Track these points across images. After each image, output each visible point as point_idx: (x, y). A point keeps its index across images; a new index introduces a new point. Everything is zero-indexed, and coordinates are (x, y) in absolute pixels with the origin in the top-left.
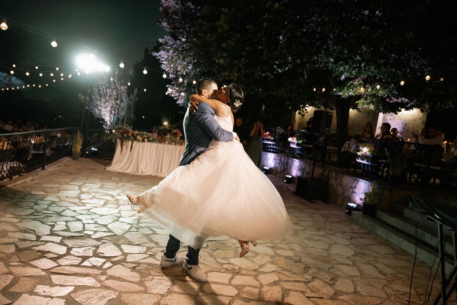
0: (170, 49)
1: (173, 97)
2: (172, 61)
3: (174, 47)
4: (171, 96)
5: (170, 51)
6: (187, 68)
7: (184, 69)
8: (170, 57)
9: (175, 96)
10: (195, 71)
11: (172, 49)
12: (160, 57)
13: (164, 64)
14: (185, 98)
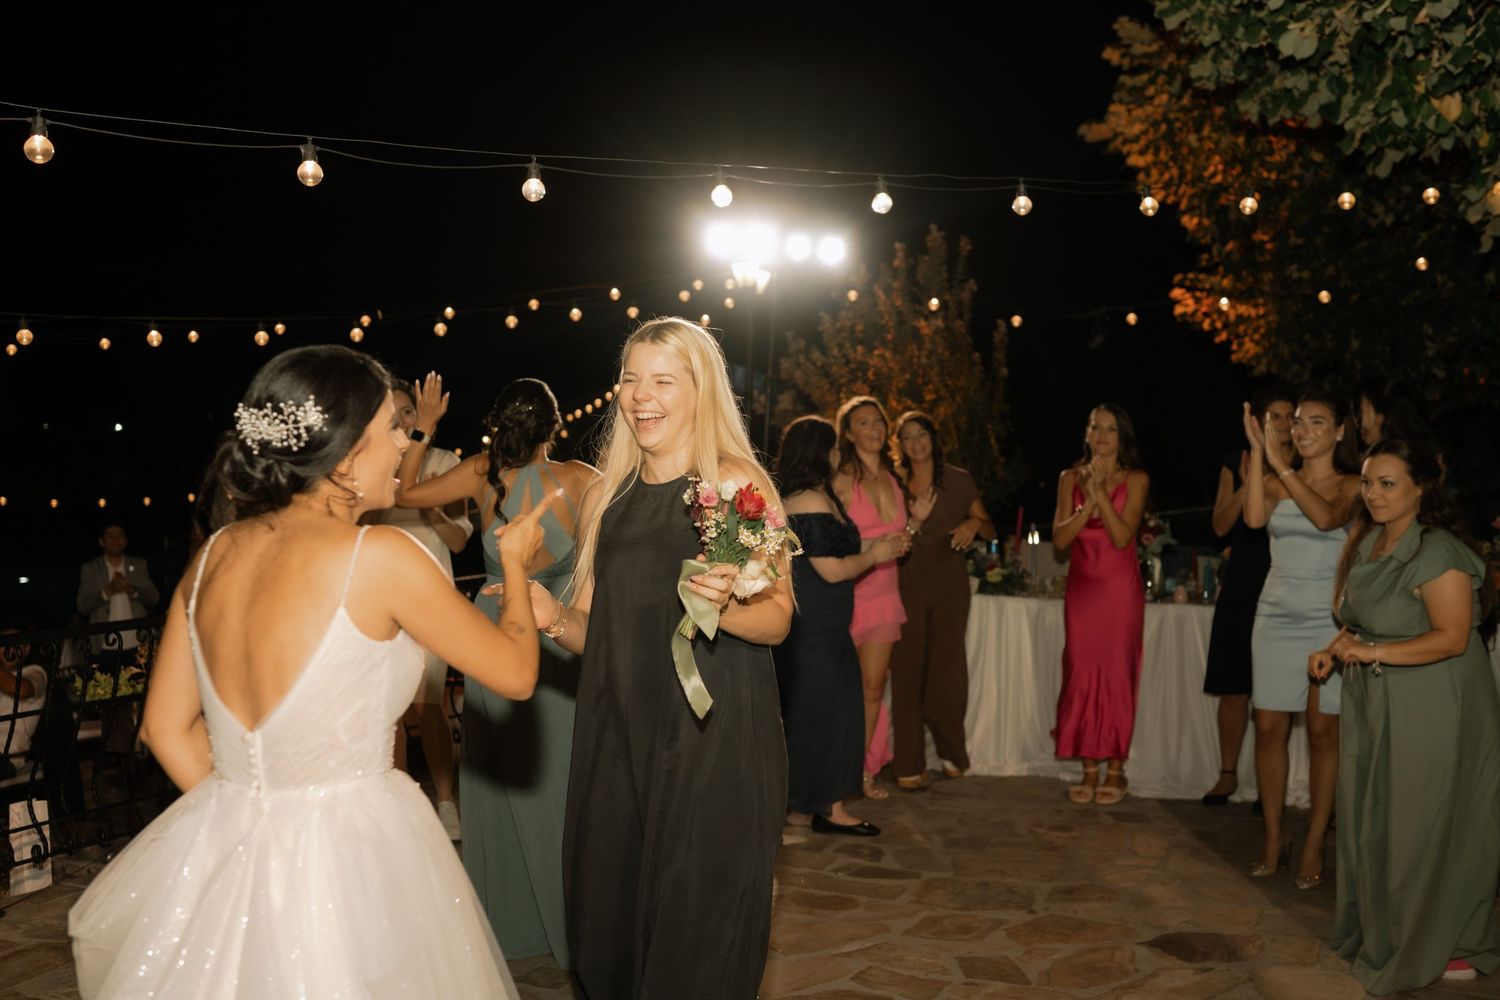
0: (1152, 81)
1: (1214, 331)
2: (1176, 146)
3: (1165, 66)
4: (1202, 330)
5: (1151, 91)
6: (1263, 164)
7: (1246, 171)
8: (1164, 127)
9: (1219, 325)
10: (1302, 166)
11: (1161, 79)
12: (1119, 140)
13: (1147, 170)
14: (1268, 323)
